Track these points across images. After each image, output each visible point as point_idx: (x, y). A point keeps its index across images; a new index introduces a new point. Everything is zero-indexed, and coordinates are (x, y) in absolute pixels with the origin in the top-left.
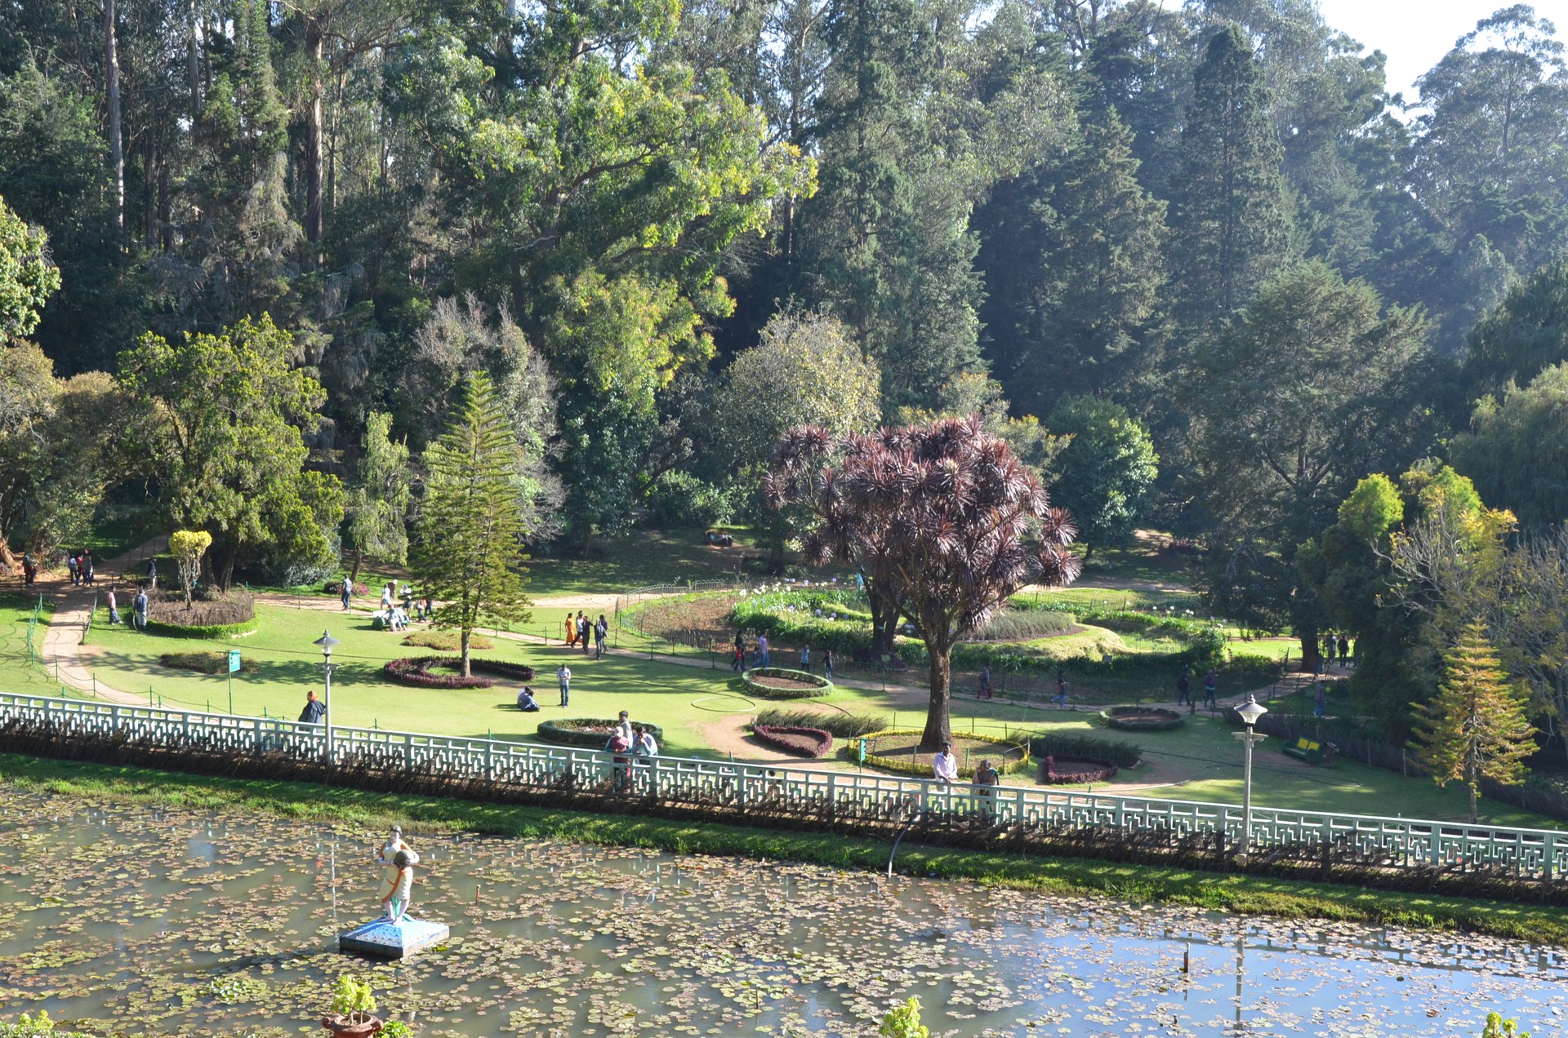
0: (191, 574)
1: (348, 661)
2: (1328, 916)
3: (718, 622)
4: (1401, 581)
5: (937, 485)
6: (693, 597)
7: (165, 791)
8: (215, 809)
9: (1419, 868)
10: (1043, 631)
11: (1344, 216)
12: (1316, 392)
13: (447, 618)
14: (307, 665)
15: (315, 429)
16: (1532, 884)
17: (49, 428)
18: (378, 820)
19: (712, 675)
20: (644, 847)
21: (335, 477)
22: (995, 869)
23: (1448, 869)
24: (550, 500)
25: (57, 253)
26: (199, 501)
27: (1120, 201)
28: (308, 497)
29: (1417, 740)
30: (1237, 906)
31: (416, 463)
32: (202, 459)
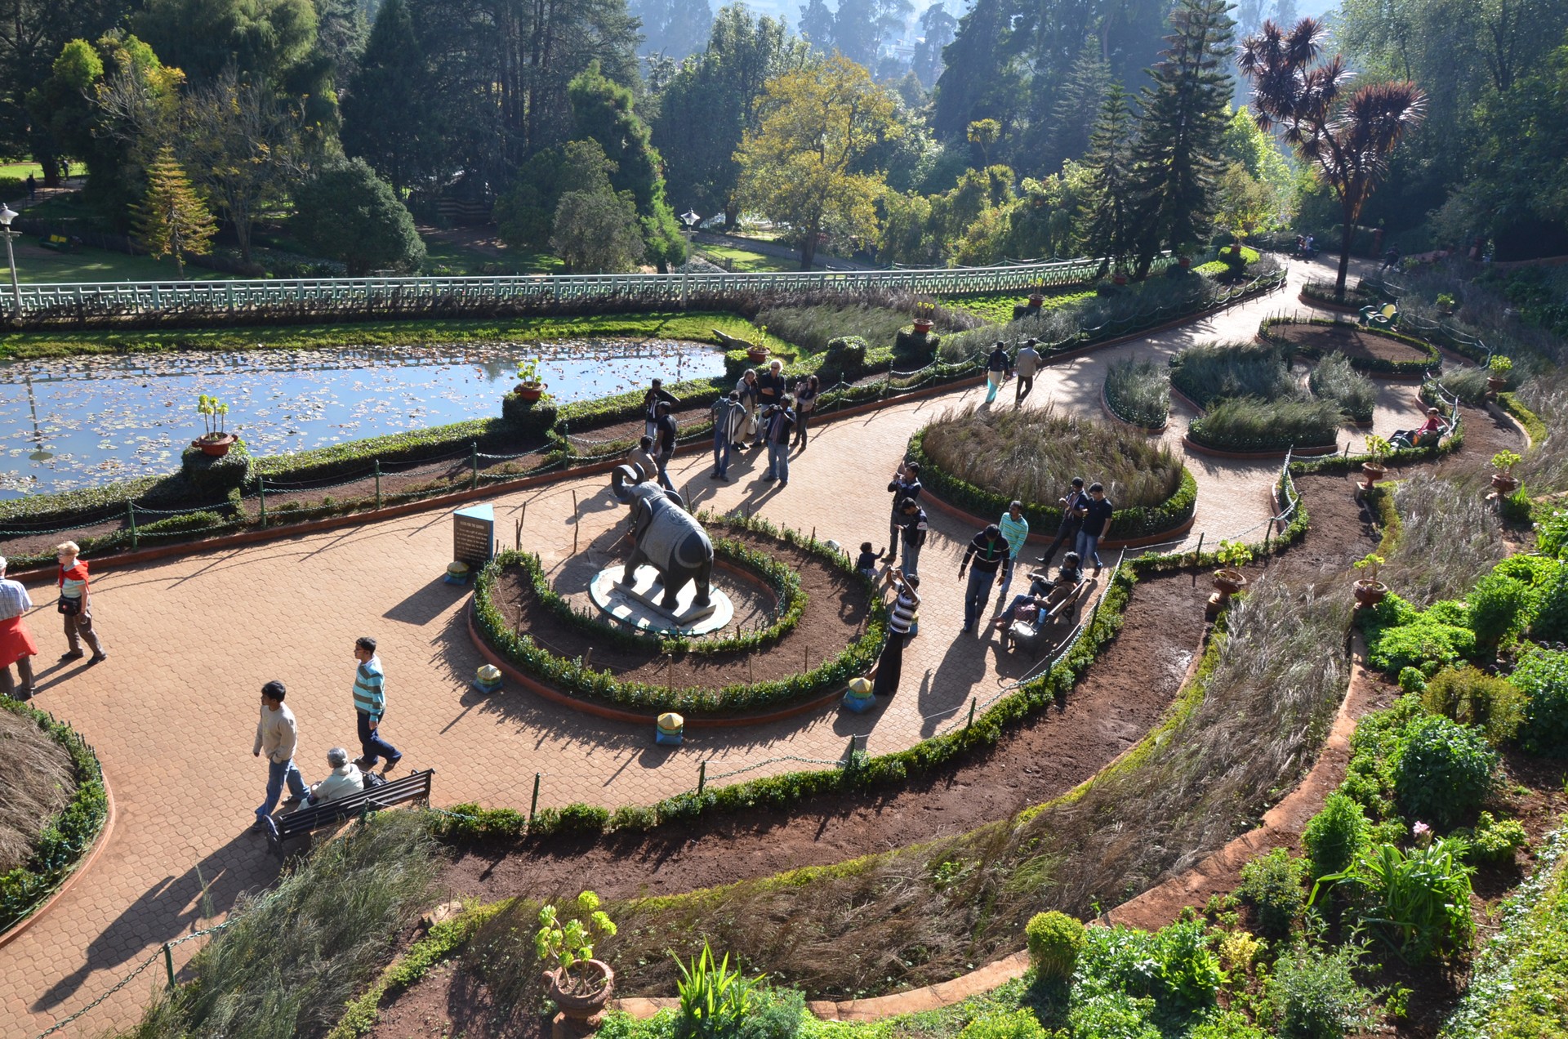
2: (89, 353)
4: (108, 119)
9: (148, 314)
16: (222, 316)
23: (167, 312)
29: (136, 230)
30: (20, 354)
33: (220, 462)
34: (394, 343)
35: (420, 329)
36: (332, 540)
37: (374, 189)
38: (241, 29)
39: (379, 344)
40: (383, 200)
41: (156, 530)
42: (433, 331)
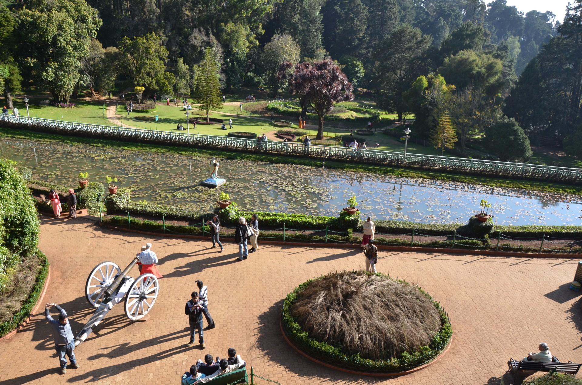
0: (140, 97)
1: (179, 118)
2: (423, 178)
3: (264, 109)
4: (427, 101)
5: (322, 77)
6: (257, 103)
7: (150, 149)
8: (163, 153)
9: (443, 167)
10: (339, 112)
11: (409, 12)
12: (406, 56)
13: (202, 108)
14: (170, 119)
15: (167, 61)
16: (468, 171)
17: (102, 60)
18: (202, 155)
19: (265, 122)
20: (266, 161)
21: (172, 74)
22: (347, 167)
23: (449, 167)
24: (223, 79)
25: (101, 16)
26: (140, 79)
27: (357, 7)
28: (166, 79)
29: (430, 138)
30: (403, 175)
31: (191, 70)
32: (140, 69)
33: (484, 224)
34: (531, 189)
35: (542, 185)
36: (521, 261)
37: (517, 130)
38: (475, 72)
39: (525, 189)
40: (520, 134)
41: (460, 243)
42: (547, 187)
